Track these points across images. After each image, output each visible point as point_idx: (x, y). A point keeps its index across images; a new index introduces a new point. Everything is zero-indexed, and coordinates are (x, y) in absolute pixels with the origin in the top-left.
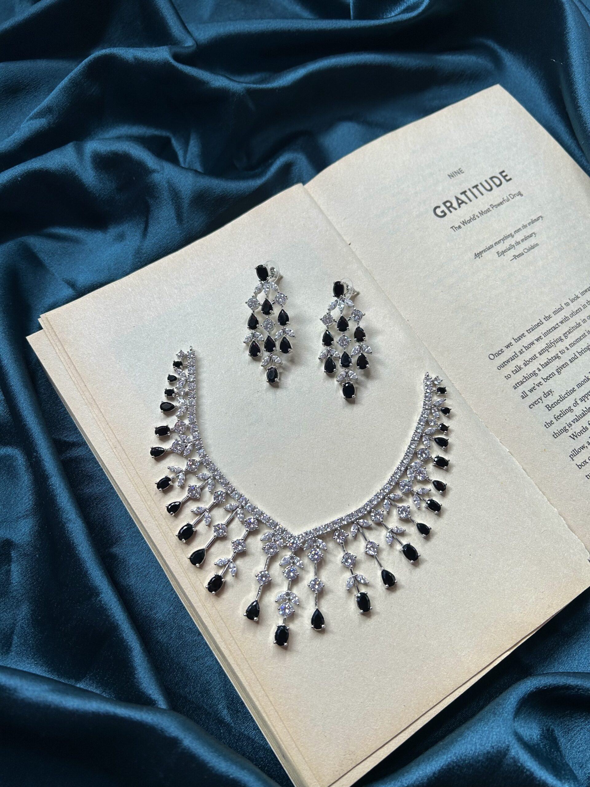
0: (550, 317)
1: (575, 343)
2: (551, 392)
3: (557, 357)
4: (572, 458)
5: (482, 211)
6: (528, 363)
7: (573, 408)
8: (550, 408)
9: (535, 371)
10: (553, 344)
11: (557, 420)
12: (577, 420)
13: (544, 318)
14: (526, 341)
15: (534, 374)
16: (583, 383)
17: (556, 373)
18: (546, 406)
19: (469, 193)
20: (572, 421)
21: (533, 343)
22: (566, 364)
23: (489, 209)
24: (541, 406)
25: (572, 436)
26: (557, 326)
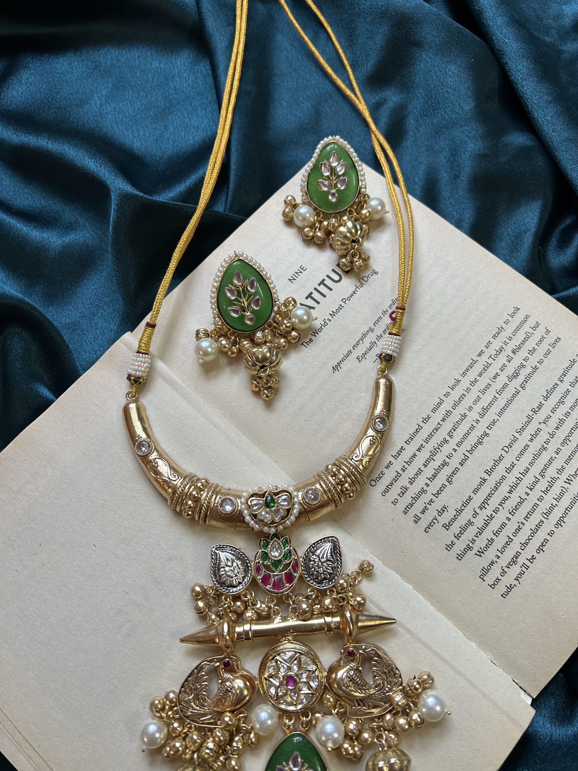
0: (429, 418)
1: (463, 440)
2: (446, 508)
3: (445, 464)
4: (482, 579)
5: (333, 312)
6: (413, 480)
7: (472, 520)
8: (447, 527)
9: (423, 488)
10: (437, 450)
11: (458, 539)
12: (480, 532)
13: (423, 421)
14: (406, 456)
15: (423, 491)
16: (479, 487)
17: (447, 483)
18: (443, 526)
19: (316, 295)
20: (475, 536)
21: (414, 456)
22: (457, 469)
23: (341, 305)
24: (438, 527)
25: (478, 553)
26: (439, 426)
